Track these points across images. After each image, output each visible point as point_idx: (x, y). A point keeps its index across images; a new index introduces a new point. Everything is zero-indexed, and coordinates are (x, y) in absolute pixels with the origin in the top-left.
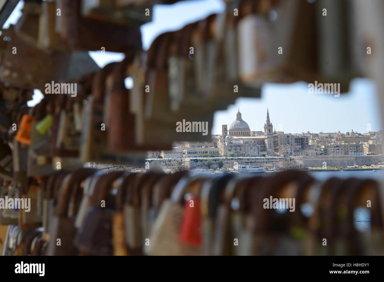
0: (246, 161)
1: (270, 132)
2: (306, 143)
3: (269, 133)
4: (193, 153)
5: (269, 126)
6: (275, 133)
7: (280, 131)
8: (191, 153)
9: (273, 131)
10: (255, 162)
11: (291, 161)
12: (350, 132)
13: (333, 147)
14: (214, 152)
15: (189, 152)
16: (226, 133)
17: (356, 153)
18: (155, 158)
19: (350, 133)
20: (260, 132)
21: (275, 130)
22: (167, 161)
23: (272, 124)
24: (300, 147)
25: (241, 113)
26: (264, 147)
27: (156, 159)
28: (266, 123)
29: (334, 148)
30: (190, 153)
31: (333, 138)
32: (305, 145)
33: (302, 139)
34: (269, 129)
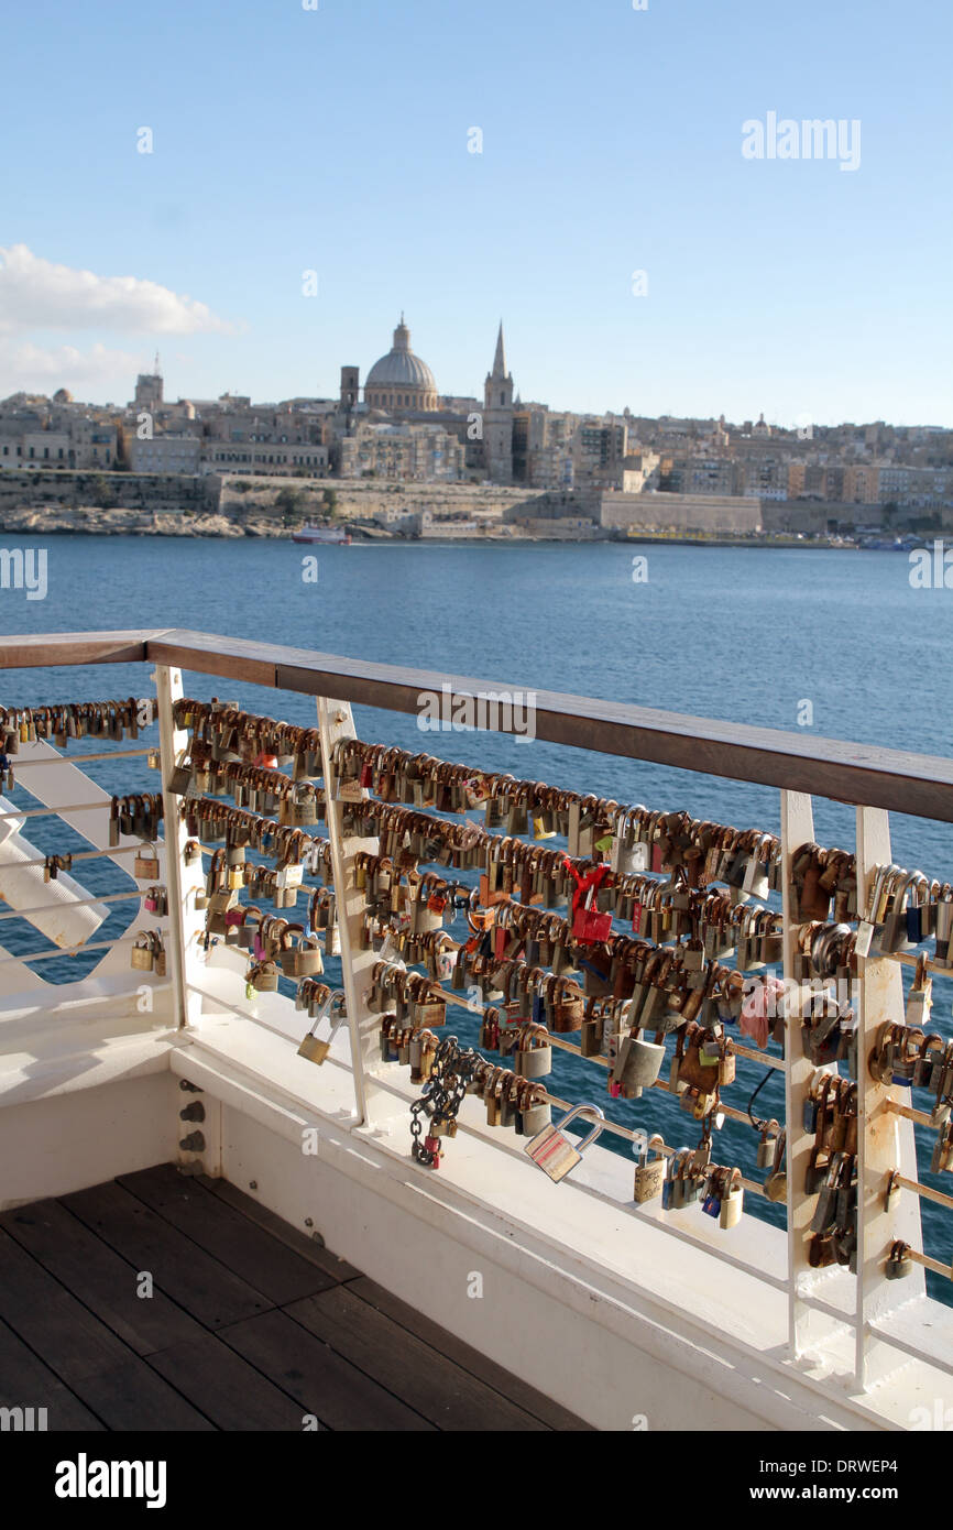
0: (414, 497)
1: (503, 402)
2: (617, 447)
3: (498, 405)
4: (237, 460)
5: (499, 383)
6: (519, 406)
7: (536, 401)
8: (230, 459)
9: (514, 400)
10: (446, 502)
11: (563, 504)
12: (755, 421)
13: (698, 468)
14: (308, 459)
15: (223, 456)
16: (352, 396)
17: (765, 490)
18: (102, 468)
19: (754, 425)
20: (467, 399)
21: (518, 397)
22: (142, 481)
23: (513, 376)
24: (597, 459)
25: (408, 328)
26: (481, 452)
27: (104, 472)
28: (491, 369)
29: (702, 471)
30: (226, 458)
31: (702, 438)
32: (613, 455)
33: (605, 434)
34: (500, 391)
